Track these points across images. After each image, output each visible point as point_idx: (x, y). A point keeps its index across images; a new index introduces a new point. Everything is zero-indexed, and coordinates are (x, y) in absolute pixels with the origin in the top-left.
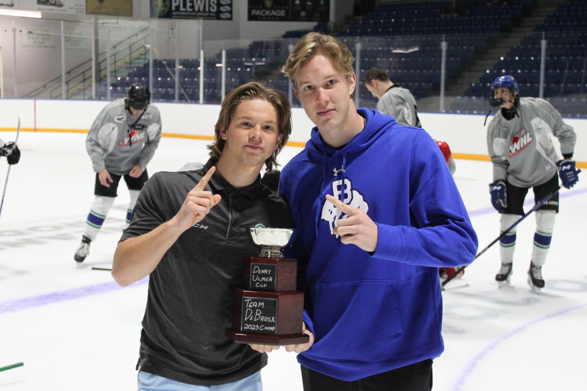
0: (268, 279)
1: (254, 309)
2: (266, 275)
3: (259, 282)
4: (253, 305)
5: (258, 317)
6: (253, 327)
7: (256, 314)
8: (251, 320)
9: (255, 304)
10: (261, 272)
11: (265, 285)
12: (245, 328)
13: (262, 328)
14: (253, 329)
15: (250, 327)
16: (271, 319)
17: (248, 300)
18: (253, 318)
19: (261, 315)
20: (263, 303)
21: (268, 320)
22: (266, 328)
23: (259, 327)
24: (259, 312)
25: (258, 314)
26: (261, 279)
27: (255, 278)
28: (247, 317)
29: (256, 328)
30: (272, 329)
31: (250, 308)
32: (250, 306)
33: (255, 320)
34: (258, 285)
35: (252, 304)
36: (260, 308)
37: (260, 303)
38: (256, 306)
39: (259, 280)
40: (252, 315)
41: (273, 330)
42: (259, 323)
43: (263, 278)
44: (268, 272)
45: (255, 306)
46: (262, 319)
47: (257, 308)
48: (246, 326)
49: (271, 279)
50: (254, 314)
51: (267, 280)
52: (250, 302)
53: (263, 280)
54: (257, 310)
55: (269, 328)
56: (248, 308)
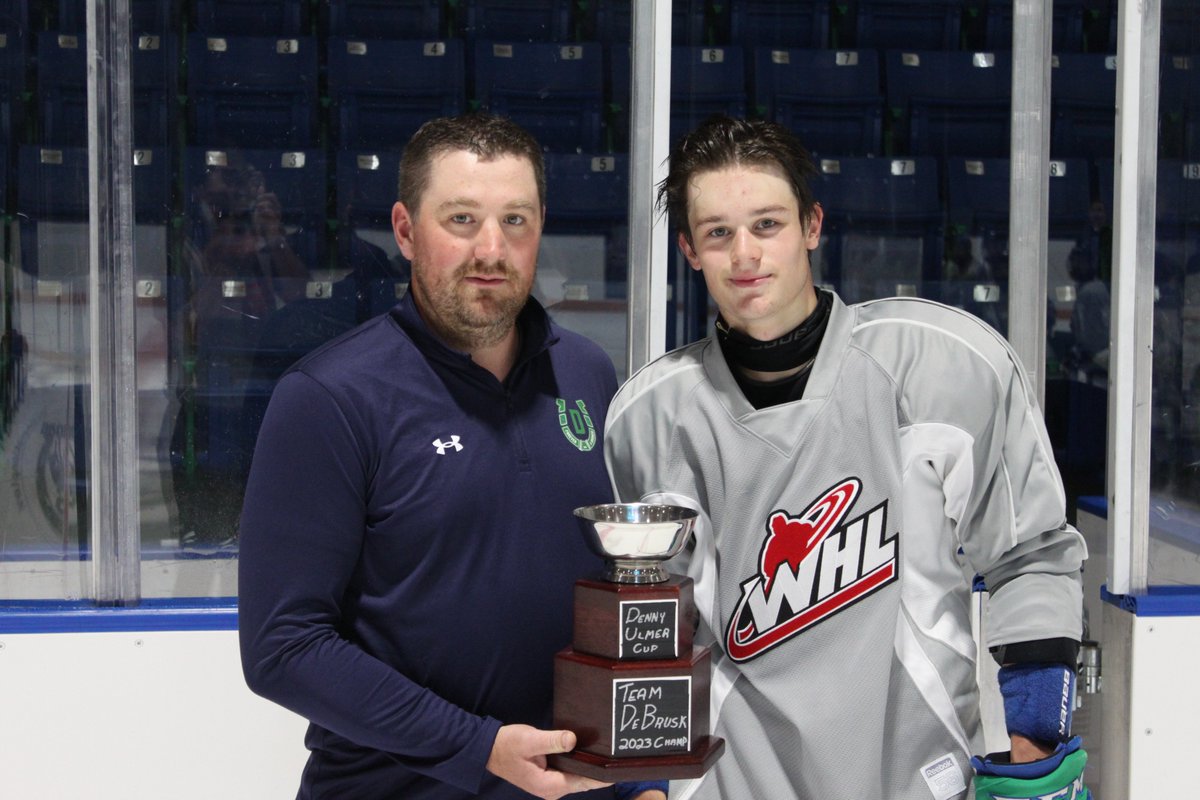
0: (661, 633)
1: (640, 704)
2: (654, 626)
3: (640, 641)
4: (639, 696)
5: (649, 719)
6: (639, 743)
7: (646, 715)
8: (633, 728)
9: (642, 693)
10: (644, 618)
11: (654, 648)
12: (622, 747)
13: (658, 744)
14: (641, 746)
15: (633, 744)
16: (678, 721)
17: (627, 686)
18: (640, 723)
19: (657, 715)
20: (659, 689)
21: (672, 724)
22: (668, 742)
23: (653, 742)
24: (650, 710)
25: (650, 715)
26: (643, 635)
27: (630, 635)
28: (625, 723)
29: (645, 744)
30: (681, 742)
31: (632, 703)
32: (631, 699)
33: (643, 728)
34: (637, 649)
35: (635, 694)
36: (654, 700)
37: (652, 689)
38: (644, 696)
39: (639, 637)
40: (635, 718)
41: (682, 744)
42: (653, 732)
43: (649, 633)
44: (659, 619)
45: (641, 698)
46: (659, 724)
47: (648, 701)
48: (624, 743)
49: (666, 633)
50: (640, 715)
51: (657, 636)
52: (630, 688)
53: (649, 637)
54: (647, 706)
55: (674, 741)
56: (627, 702)
